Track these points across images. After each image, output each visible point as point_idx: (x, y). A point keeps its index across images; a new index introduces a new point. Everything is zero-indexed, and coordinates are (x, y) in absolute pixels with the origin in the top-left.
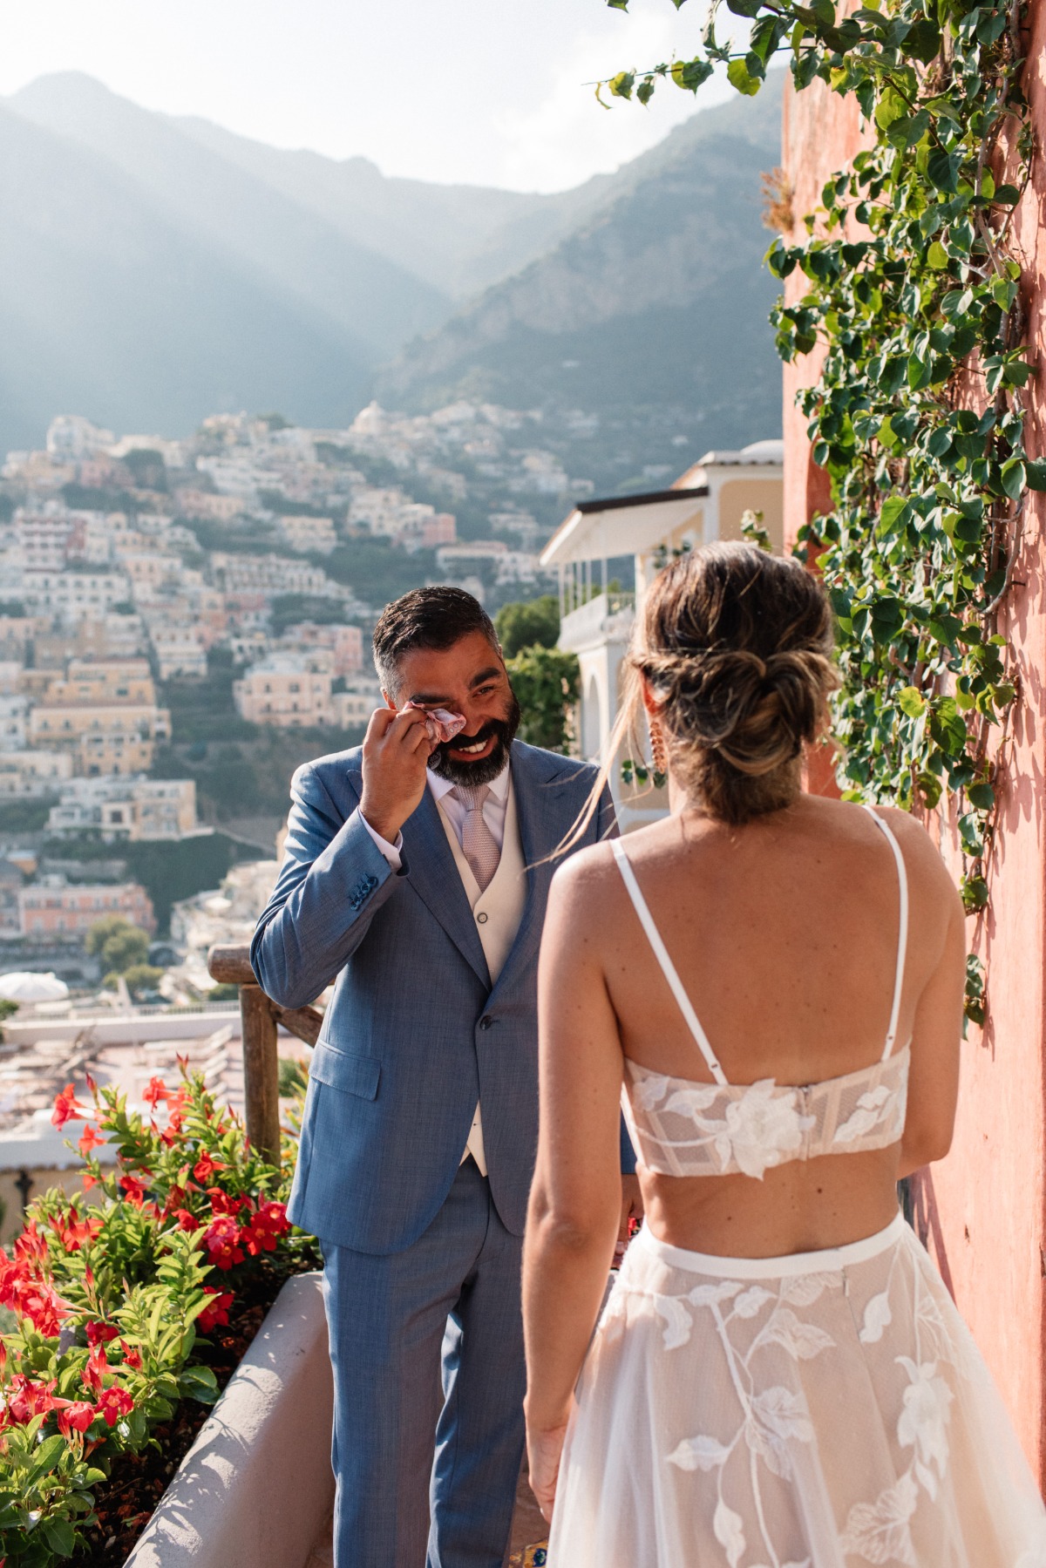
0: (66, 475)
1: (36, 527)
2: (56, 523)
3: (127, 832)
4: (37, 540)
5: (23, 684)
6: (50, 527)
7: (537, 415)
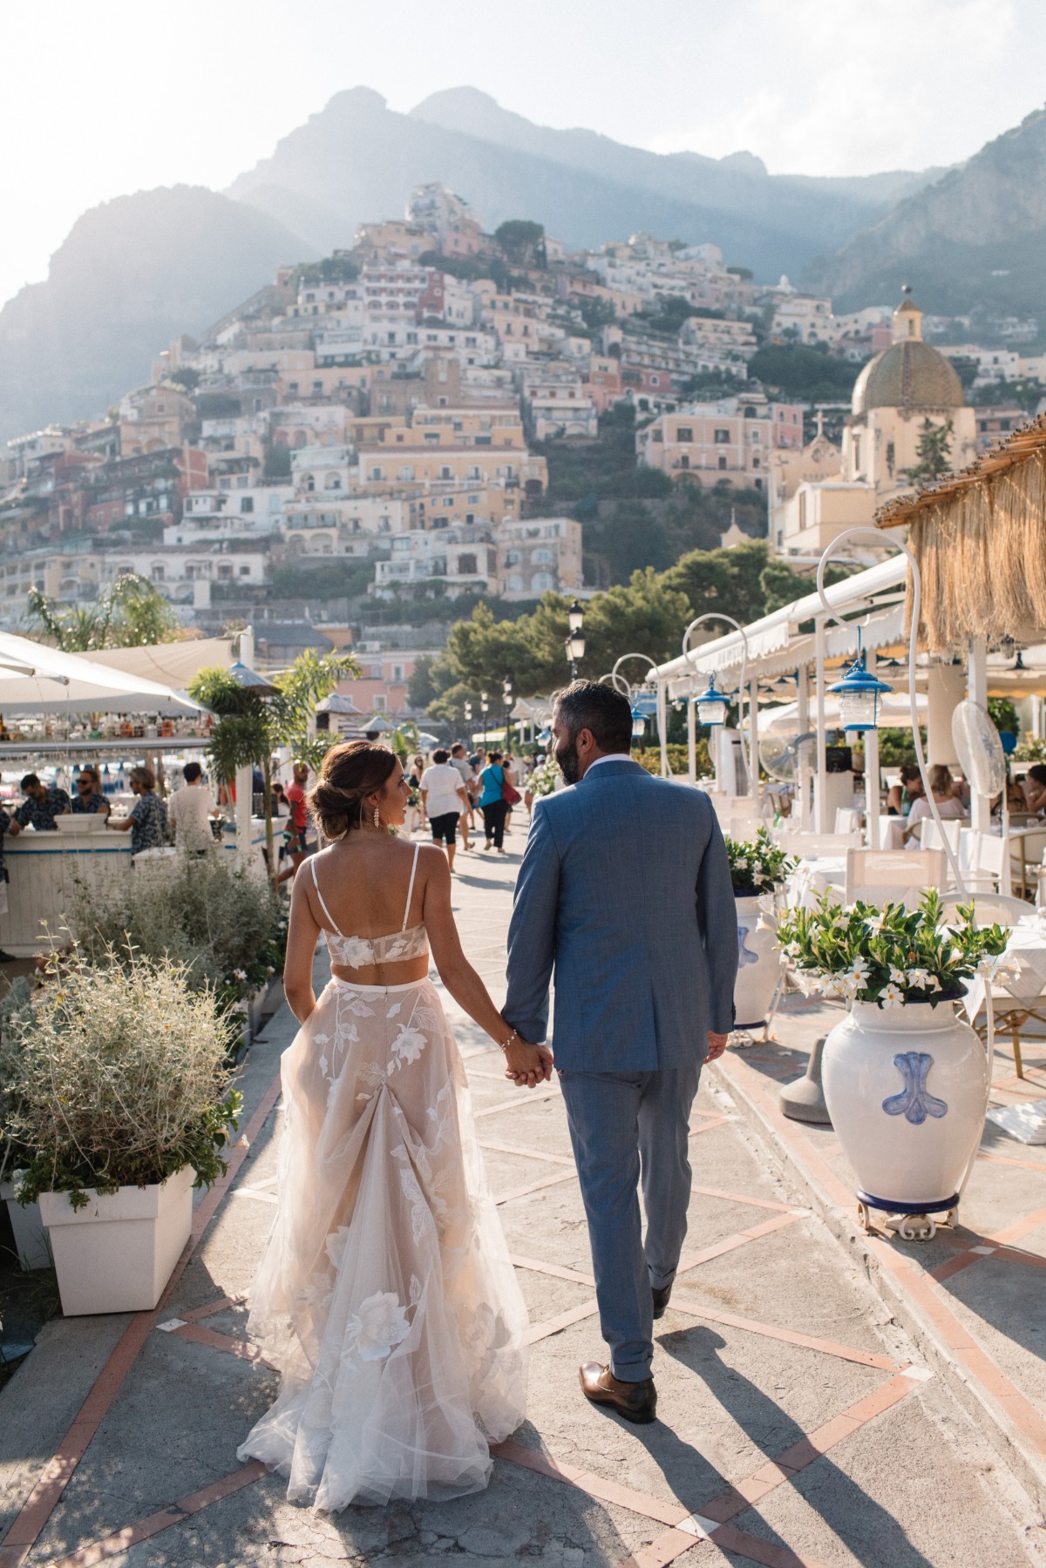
0: (424, 244)
1: (383, 284)
2: (409, 280)
3: (484, 585)
4: (384, 299)
5: (353, 433)
6: (400, 284)
7: (966, 321)
